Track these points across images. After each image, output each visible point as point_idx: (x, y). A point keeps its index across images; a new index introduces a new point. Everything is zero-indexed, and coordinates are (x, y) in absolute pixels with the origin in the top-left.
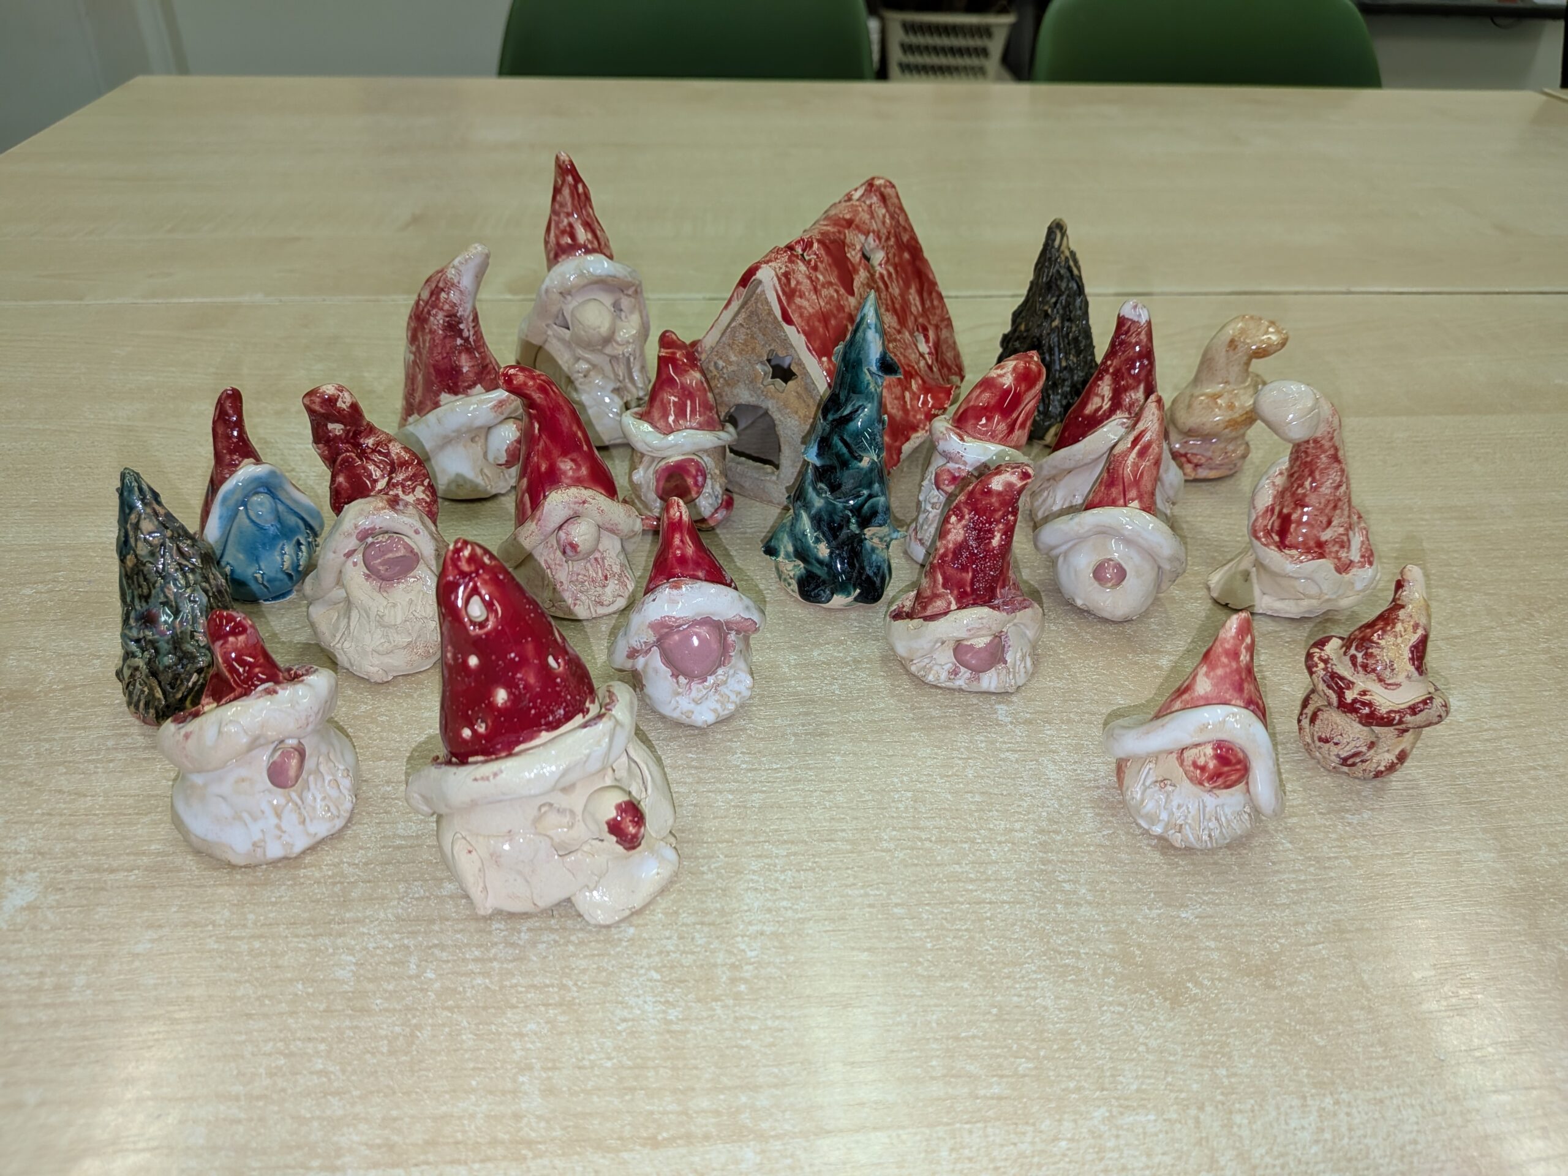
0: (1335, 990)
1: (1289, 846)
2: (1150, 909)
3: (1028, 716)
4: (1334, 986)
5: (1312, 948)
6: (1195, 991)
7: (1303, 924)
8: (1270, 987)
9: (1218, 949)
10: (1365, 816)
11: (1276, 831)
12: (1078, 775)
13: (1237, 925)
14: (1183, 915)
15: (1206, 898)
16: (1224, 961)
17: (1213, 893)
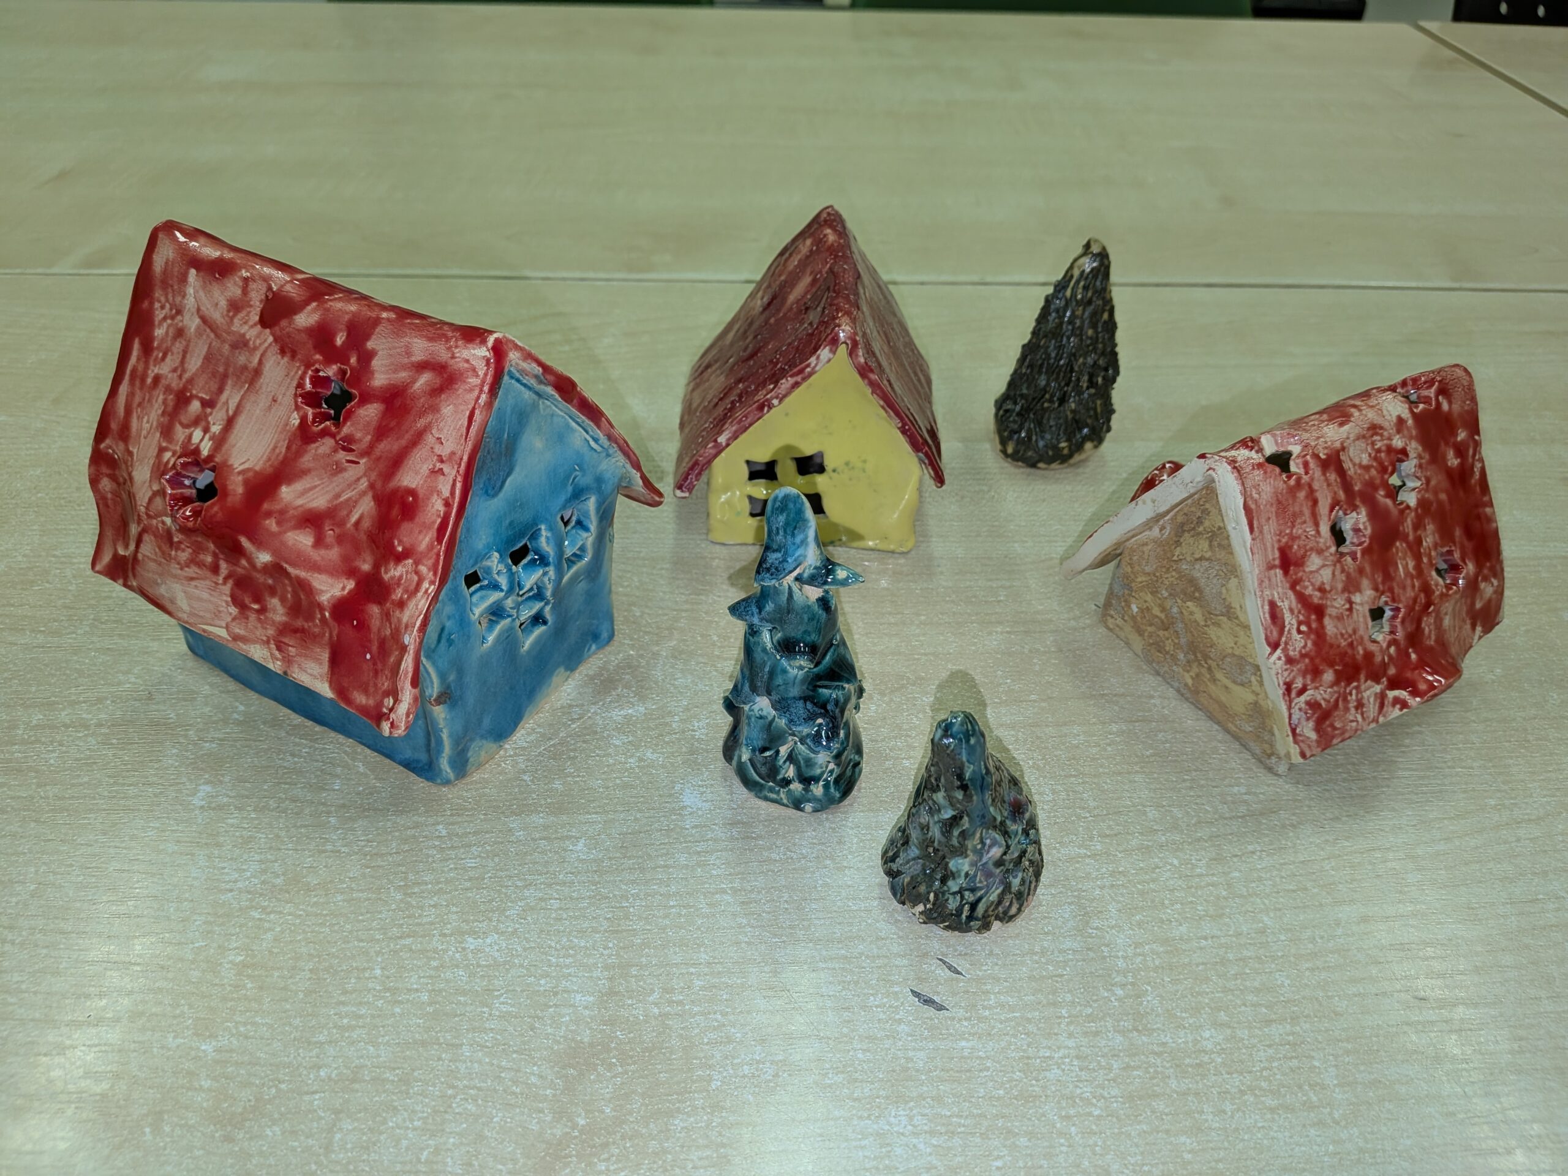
0: (294, 1149)
1: (378, 972)
2: (175, 1037)
3: (225, 800)
4: (296, 1144)
5: (306, 1098)
6: (149, 1137)
7: (320, 1067)
8: (228, 1139)
9: (210, 1090)
10: (488, 941)
11: (378, 953)
12: (223, 874)
13: (250, 1063)
14: (203, 1048)
15: (242, 1029)
16: (205, 1105)
17: (254, 1024)
